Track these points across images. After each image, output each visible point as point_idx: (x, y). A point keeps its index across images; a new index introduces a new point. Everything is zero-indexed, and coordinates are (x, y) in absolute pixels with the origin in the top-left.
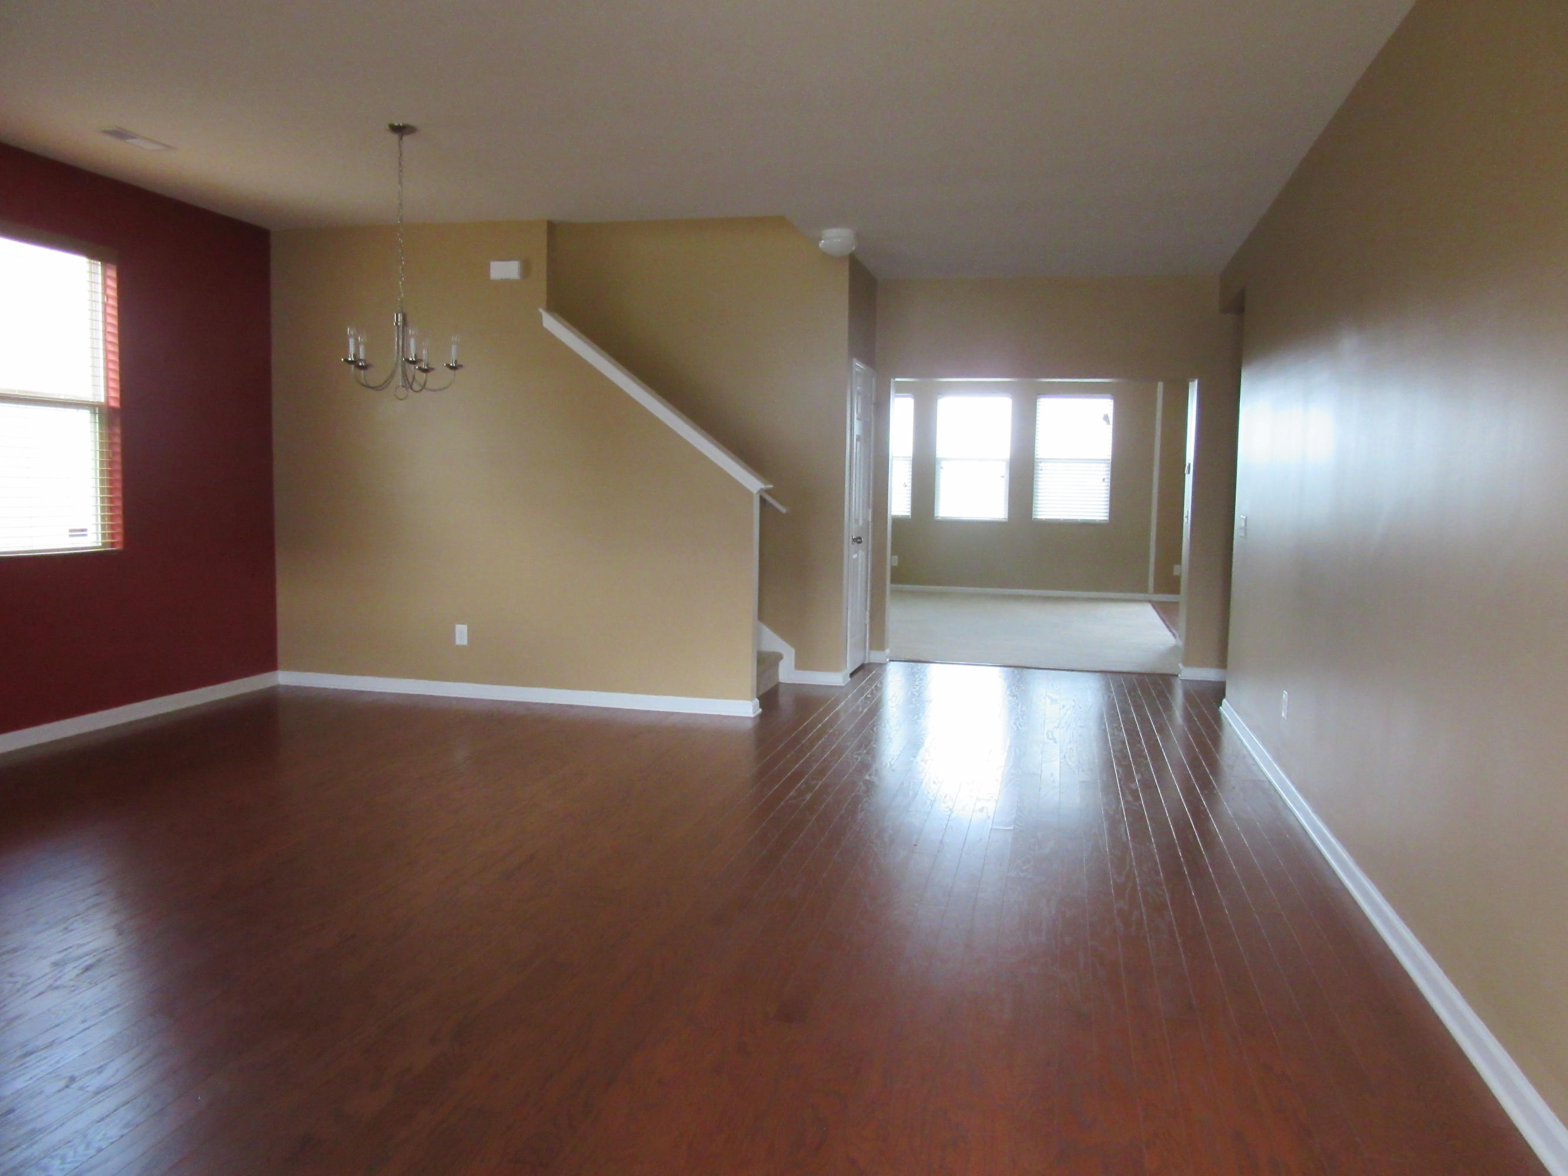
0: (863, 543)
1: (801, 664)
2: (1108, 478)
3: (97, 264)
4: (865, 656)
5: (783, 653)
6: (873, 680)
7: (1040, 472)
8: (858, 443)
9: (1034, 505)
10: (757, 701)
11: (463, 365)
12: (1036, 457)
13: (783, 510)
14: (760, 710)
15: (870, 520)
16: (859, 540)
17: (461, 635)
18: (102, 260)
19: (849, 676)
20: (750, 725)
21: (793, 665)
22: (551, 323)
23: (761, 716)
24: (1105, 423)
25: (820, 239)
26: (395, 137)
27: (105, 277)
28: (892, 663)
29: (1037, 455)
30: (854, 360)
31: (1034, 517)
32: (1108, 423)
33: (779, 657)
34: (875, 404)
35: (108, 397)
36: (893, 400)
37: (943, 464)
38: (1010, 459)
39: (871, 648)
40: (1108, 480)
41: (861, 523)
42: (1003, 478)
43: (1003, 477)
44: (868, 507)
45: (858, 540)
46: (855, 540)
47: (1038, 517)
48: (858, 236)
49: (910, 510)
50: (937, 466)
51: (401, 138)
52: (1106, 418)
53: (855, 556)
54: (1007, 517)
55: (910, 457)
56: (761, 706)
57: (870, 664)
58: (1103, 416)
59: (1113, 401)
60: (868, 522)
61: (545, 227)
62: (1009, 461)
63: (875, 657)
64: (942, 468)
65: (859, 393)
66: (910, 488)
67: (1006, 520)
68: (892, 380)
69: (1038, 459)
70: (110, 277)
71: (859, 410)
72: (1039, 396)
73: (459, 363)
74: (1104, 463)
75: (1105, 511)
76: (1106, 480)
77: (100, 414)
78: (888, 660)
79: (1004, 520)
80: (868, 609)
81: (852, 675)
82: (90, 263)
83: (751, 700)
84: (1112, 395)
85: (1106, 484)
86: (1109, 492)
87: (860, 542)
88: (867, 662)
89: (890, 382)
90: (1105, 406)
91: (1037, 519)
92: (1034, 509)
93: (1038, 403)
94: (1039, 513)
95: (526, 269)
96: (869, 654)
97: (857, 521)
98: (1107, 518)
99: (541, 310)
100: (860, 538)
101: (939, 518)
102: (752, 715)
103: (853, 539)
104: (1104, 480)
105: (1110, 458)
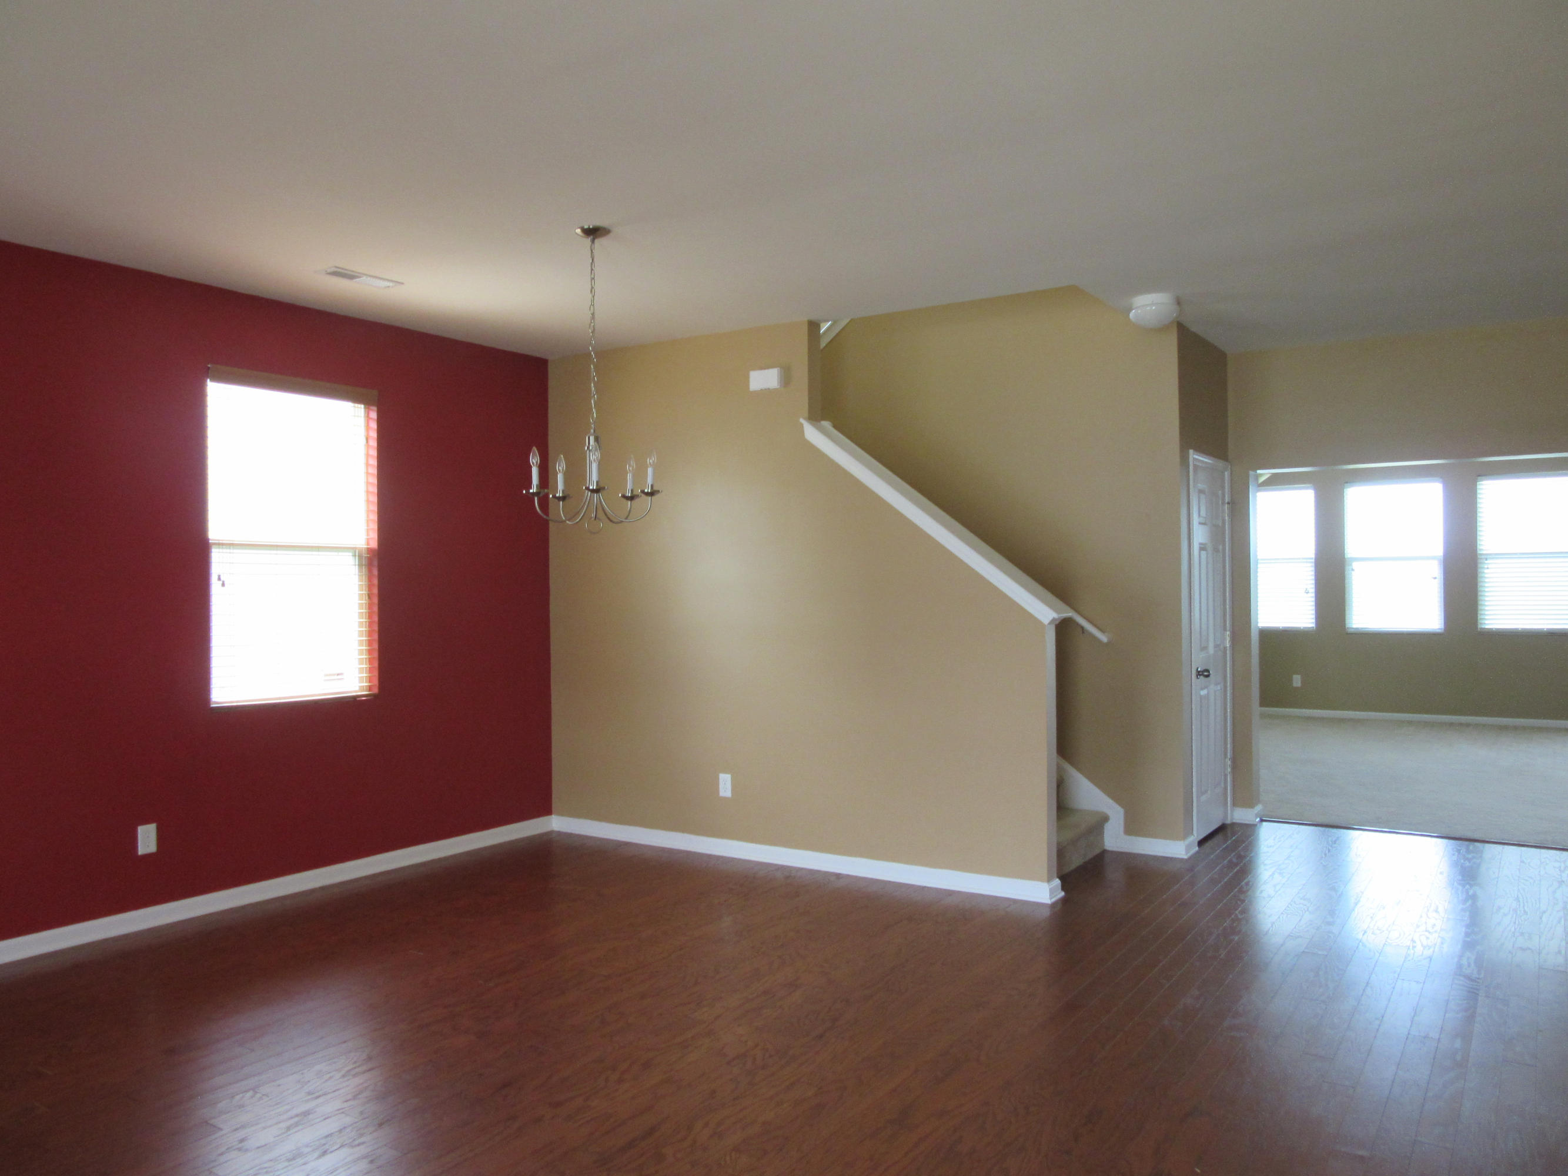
0: (1212, 676)
1: (1133, 827)
3: (360, 408)
4: (1226, 812)
5: (1110, 815)
6: (1237, 844)
7: (1486, 571)
8: (1203, 553)
9: (1479, 612)
10: (1058, 882)
11: (660, 489)
12: (1479, 552)
13: (1104, 638)
14: (1063, 894)
15: (1227, 646)
16: (1206, 674)
17: (725, 785)
18: (364, 404)
19: (1196, 844)
20: (1047, 913)
21: (1122, 829)
22: (812, 434)
23: (1064, 901)
25: (1130, 309)
26: (588, 241)
27: (368, 417)
28: (1264, 824)
29: (1480, 549)
30: (1191, 451)
31: (1479, 626)
33: (1103, 819)
34: (1228, 503)
35: (368, 539)
36: (1255, 497)
37: (1355, 565)
38: (1444, 556)
39: (1235, 804)
41: (1211, 650)
42: (1437, 580)
43: (1435, 578)
44: (1225, 630)
45: (1204, 673)
46: (1199, 674)
48: (1179, 302)
49: (1314, 621)
50: (1347, 568)
51: (593, 241)
53: (1203, 693)
54: (1442, 626)
55: (1312, 558)
56: (1063, 888)
57: (1233, 824)
60: (1225, 648)
61: (805, 329)
62: (1442, 559)
63: (1241, 815)
64: (1353, 570)
65: (1201, 492)
66: (1314, 595)
67: (1442, 631)
68: (1251, 473)
69: (1481, 554)
70: (372, 419)
71: (1203, 513)
72: (1479, 478)
73: (655, 488)
77: (360, 557)
78: (1258, 819)
79: (1440, 631)
80: (1229, 755)
81: (1201, 843)
82: (355, 407)
83: (1049, 880)
87: (1208, 676)
88: (1228, 821)
89: (1248, 476)
91: (1485, 628)
92: (1479, 617)
93: (1478, 487)
94: (1486, 622)
95: (786, 379)
96: (1232, 811)
97: (1204, 648)
99: (802, 421)
100: (1208, 671)
101: (1353, 630)
102: (1049, 901)
103: (1199, 672)
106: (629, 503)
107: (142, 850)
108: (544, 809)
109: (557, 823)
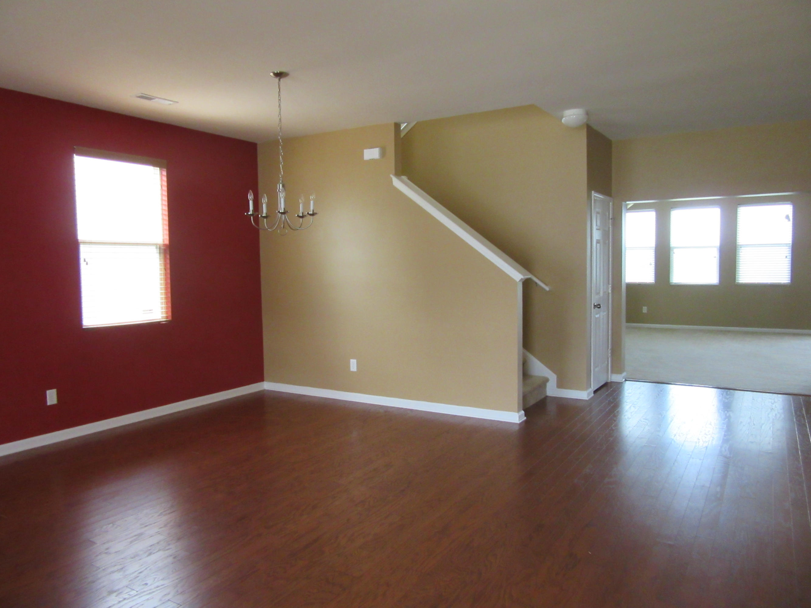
0: (602, 307)
1: (561, 384)
2: (789, 256)
3: (157, 169)
4: (608, 376)
5: (550, 378)
6: (614, 391)
7: (740, 253)
8: (598, 245)
9: (737, 275)
10: (523, 412)
11: (317, 212)
13: (547, 288)
14: (525, 418)
15: (610, 292)
16: (599, 306)
17: (353, 365)
18: (159, 167)
19: (593, 392)
20: (517, 428)
21: (555, 386)
22: (397, 183)
23: (526, 422)
24: (787, 220)
25: (562, 117)
26: (277, 80)
27: (161, 174)
28: (627, 382)
29: (738, 242)
30: (593, 192)
31: (737, 281)
32: (789, 220)
33: (546, 380)
34: (611, 219)
35: (163, 239)
36: (625, 216)
37: (675, 251)
39: (612, 372)
40: (789, 257)
41: (601, 294)
43: (715, 257)
44: (609, 283)
45: (598, 306)
46: (595, 306)
47: (740, 282)
48: (587, 113)
49: (654, 279)
50: (671, 252)
51: (279, 80)
52: (787, 217)
53: (597, 316)
54: (718, 282)
55: (653, 247)
56: (526, 415)
57: (612, 382)
58: (785, 216)
59: (792, 206)
61: (393, 127)
62: (719, 247)
63: (616, 378)
64: (674, 253)
65: (598, 213)
66: (654, 266)
67: (718, 284)
68: (624, 203)
69: (738, 245)
70: (164, 175)
71: (598, 224)
72: (739, 206)
73: (315, 212)
74: (787, 246)
75: (788, 277)
76: (788, 257)
77: (160, 248)
78: (624, 380)
79: (716, 284)
80: (610, 347)
81: (595, 392)
82: (154, 169)
83: (518, 411)
84: (792, 202)
85: (788, 259)
86: (790, 264)
87: (599, 308)
88: (609, 381)
89: (622, 205)
90: (787, 209)
91: (739, 283)
92: (737, 277)
93: (738, 210)
94: (740, 279)
95: (383, 153)
96: (611, 376)
97: (598, 293)
98: (789, 282)
99: (392, 176)
100: (599, 305)
101: (673, 284)
102: (518, 422)
104: (786, 257)
105: (791, 242)
106: (301, 219)
107: (49, 403)
108: (260, 378)
109: (267, 386)
